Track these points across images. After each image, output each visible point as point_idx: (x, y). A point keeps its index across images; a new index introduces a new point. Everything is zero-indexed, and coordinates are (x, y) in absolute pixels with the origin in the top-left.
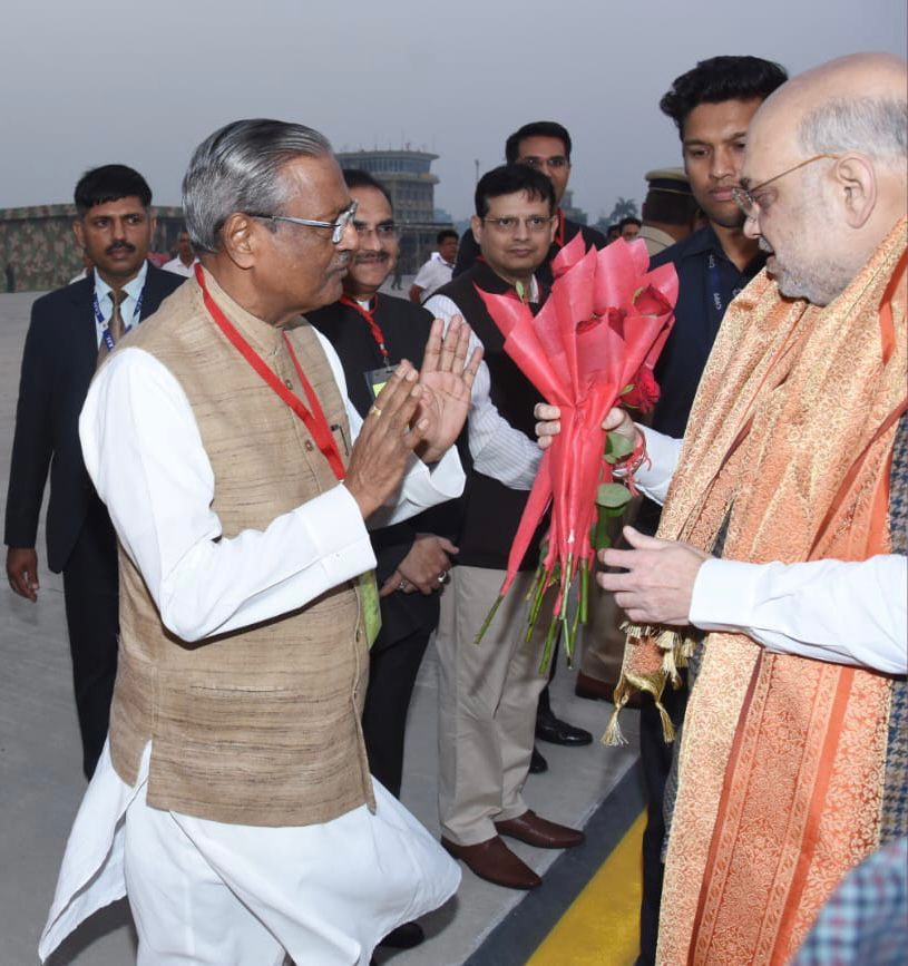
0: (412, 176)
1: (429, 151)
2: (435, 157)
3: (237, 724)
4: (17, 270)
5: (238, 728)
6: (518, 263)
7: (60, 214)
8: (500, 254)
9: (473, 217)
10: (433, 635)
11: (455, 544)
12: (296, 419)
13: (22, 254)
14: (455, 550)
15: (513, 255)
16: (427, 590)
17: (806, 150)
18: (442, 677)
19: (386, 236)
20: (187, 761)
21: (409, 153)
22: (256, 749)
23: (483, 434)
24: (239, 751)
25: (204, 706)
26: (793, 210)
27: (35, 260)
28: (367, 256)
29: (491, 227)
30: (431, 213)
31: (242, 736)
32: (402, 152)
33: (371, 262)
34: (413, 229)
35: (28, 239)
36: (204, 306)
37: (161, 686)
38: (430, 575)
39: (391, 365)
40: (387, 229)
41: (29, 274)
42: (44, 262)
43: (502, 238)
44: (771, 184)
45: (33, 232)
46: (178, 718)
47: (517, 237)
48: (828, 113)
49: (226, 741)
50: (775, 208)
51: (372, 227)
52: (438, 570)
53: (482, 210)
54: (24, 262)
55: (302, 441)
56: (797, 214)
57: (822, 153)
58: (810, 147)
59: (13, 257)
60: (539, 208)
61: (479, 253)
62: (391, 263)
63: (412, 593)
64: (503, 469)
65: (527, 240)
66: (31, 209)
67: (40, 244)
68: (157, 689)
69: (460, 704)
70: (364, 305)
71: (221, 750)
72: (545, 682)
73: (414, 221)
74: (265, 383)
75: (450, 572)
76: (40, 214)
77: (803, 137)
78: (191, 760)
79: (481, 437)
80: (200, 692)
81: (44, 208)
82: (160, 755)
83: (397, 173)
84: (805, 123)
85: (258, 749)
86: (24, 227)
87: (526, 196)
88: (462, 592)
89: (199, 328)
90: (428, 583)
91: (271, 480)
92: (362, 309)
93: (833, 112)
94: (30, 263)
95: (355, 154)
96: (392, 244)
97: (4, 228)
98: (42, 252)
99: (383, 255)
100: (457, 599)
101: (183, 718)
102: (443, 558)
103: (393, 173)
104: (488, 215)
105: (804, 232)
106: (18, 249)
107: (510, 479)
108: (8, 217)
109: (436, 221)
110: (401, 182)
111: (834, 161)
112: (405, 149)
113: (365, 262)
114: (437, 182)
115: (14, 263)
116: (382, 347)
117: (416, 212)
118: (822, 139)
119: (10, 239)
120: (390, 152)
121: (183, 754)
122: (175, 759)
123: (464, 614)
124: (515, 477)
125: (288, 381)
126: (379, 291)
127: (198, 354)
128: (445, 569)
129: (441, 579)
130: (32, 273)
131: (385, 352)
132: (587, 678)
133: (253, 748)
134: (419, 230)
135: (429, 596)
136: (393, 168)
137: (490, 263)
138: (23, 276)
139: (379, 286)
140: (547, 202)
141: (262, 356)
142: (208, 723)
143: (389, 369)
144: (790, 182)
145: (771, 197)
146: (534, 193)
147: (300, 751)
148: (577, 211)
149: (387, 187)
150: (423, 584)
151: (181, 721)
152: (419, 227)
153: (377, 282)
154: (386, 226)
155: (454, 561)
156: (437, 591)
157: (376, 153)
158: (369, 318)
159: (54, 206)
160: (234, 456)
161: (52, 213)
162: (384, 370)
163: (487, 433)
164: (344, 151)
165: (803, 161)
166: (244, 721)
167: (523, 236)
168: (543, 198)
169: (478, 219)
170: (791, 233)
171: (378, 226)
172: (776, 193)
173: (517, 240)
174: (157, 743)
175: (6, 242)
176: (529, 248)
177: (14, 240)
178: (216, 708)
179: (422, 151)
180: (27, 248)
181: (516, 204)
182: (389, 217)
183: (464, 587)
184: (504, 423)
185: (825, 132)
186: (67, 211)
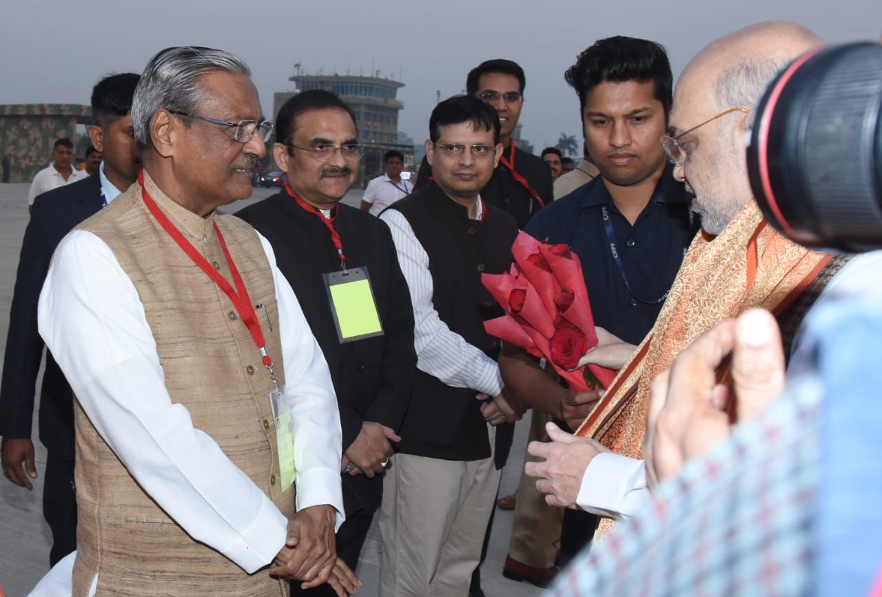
0: (380, 101)
1: (397, 79)
2: (401, 85)
3: (166, 555)
4: (12, 162)
5: (168, 559)
6: (463, 185)
7: (56, 113)
8: (447, 177)
9: (427, 141)
10: (376, 514)
11: (398, 433)
12: (221, 293)
13: (18, 148)
14: (397, 439)
15: (459, 178)
16: (371, 474)
17: (721, 104)
18: (384, 554)
19: (351, 153)
20: (126, 589)
21: (377, 79)
22: (183, 577)
23: (423, 335)
24: (170, 580)
25: (138, 538)
26: (710, 157)
27: (30, 154)
28: (332, 171)
29: (441, 153)
30: (394, 135)
31: (171, 567)
32: (371, 78)
33: (335, 177)
34: (377, 149)
35: (25, 134)
36: (142, 201)
37: (102, 521)
38: (374, 460)
39: (347, 268)
40: (350, 148)
41: (23, 166)
42: (38, 157)
43: (450, 162)
44: (692, 133)
45: (30, 128)
46: (118, 551)
47: (462, 162)
48: (739, 72)
49: (158, 571)
50: (696, 154)
51: (337, 146)
52: (381, 456)
53: (435, 136)
54: (20, 155)
55: (226, 313)
56: (713, 161)
57: (734, 107)
58: (723, 101)
59: (10, 150)
60: (484, 137)
61: (431, 174)
62: (352, 178)
63: (358, 475)
64: (441, 367)
65: (471, 166)
66: (29, 107)
67: (36, 140)
68: (100, 524)
69: (399, 580)
70: (326, 214)
71: (154, 579)
72: (477, 563)
73: (379, 142)
74: (193, 263)
75: (392, 459)
76: (37, 112)
77: (718, 92)
78: (130, 589)
79: (423, 338)
80: (133, 526)
81: (42, 107)
82: (104, 585)
83: (366, 97)
84: (720, 81)
85: (185, 577)
86: (22, 123)
87: (472, 125)
88: (402, 478)
89: (137, 217)
90: (372, 467)
91: (190, 339)
92: (324, 217)
93: (743, 72)
94: (25, 157)
95: (329, 77)
96: (354, 161)
97: (2, 122)
98: (37, 147)
99: (346, 171)
100: (398, 483)
101: (122, 551)
102: (386, 445)
103: (363, 97)
104: (438, 141)
105: (718, 176)
106: (15, 143)
107: (446, 377)
108: (7, 112)
109: (399, 143)
110: (369, 106)
111: (745, 114)
112: (375, 76)
113: (329, 177)
114: (401, 107)
115: (10, 155)
116: (340, 251)
117: (381, 134)
118: (735, 95)
119: (8, 132)
120: (361, 78)
121: (123, 583)
122: (117, 588)
123: (404, 498)
124: (451, 375)
125: (215, 263)
126: (341, 201)
127: (134, 237)
128: (387, 455)
129: (384, 464)
130: (26, 164)
131: (343, 256)
132: (513, 560)
133: (181, 576)
134: (383, 150)
135: (373, 478)
136: (363, 92)
137: (439, 184)
138: (18, 168)
139: (340, 198)
140: (491, 132)
141: (192, 242)
142: (141, 554)
143: (346, 272)
144: (707, 132)
145: (693, 145)
146: (479, 123)
147: (221, 579)
148: (524, 142)
149: (355, 109)
150: (367, 468)
151: (120, 553)
152: (383, 147)
153: (338, 195)
154: (351, 145)
155: (396, 448)
156: (380, 475)
157: (348, 77)
158: (330, 226)
159: (50, 105)
160: (159, 316)
161: (48, 112)
162: (340, 273)
163: (428, 334)
164: (319, 74)
165: (719, 113)
166: (173, 552)
167: (468, 162)
168: (488, 129)
169: (431, 142)
170: (708, 178)
171: (343, 144)
172: (696, 141)
173: (462, 165)
174: (102, 574)
175: (5, 136)
176: (473, 173)
177: (12, 134)
178: (147, 540)
179: (390, 79)
180: (23, 142)
181: (464, 133)
182: (353, 137)
183: (405, 474)
184: (444, 326)
185: (736, 88)
186: (63, 111)
